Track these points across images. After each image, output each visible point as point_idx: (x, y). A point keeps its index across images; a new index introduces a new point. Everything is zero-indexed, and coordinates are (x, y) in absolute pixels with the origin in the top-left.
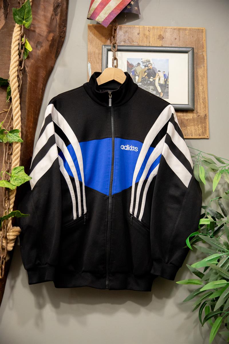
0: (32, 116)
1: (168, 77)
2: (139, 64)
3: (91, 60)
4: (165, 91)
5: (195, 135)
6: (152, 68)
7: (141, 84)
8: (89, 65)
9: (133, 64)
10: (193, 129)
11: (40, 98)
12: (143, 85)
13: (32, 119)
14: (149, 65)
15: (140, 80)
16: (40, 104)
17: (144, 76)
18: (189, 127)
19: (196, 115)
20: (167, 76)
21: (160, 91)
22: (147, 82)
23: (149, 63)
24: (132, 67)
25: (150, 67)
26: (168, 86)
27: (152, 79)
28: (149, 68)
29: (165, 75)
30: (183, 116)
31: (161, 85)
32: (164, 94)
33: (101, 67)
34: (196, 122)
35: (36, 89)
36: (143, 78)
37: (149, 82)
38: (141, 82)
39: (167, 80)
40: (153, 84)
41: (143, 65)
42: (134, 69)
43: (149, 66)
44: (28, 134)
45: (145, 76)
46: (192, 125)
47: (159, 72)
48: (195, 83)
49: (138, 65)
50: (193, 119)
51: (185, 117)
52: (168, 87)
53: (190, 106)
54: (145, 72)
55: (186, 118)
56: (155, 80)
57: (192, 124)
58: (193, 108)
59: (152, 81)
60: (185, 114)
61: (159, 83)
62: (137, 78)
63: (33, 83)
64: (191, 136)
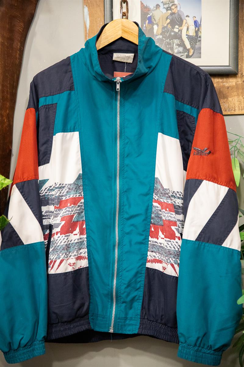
0: (8, 91)
1: (200, 25)
2: (158, 6)
3: (88, 2)
4: (197, 46)
5: (239, 109)
6: (176, 12)
7: (161, 37)
8: (86, 9)
9: (150, 7)
10: (237, 100)
11: (17, 62)
12: (164, 39)
13: (9, 96)
14: (173, 7)
15: (160, 31)
16: (18, 72)
17: (166, 25)
18: (231, 98)
19: (241, 80)
20: (199, 23)
21: (188, 46)
22: (170, 35)
23: (172, 4)
24: (149, 10)
25: (175, 10)
26: (200, 39)
27: (177, 28)
28: (173, 11)
29: (195, 22)
30: (222, 82)
31: (189, 37)
32: (194, 51)
33: (103, 12)
34: (240, 91)
35: (11, 51)
36: (164, 28)
37: (173, 33)
38: (161, 34)
39: (198, 30)
40: (178, 36)
41: (164, 8)
42: (151, 14)
43: (173, 9)
44: (5, 118)
45: (168, 24)
46: (235, 95)
47: (187, 18)
48: (239, 31)
49: (156, 8)
50: (237, 87)
51: (225, 84)
52: (200, 41)
53: (232, 68)
54: (167, 18)
55: (227, 85)
56: (181, 31)
57: (235, 93)
58: (236, 71)
59: (177, 31)
60: (225, 80)
61: (187, 35)
62: (155, 27)
63: (6, 44)
64: (233, 111)
